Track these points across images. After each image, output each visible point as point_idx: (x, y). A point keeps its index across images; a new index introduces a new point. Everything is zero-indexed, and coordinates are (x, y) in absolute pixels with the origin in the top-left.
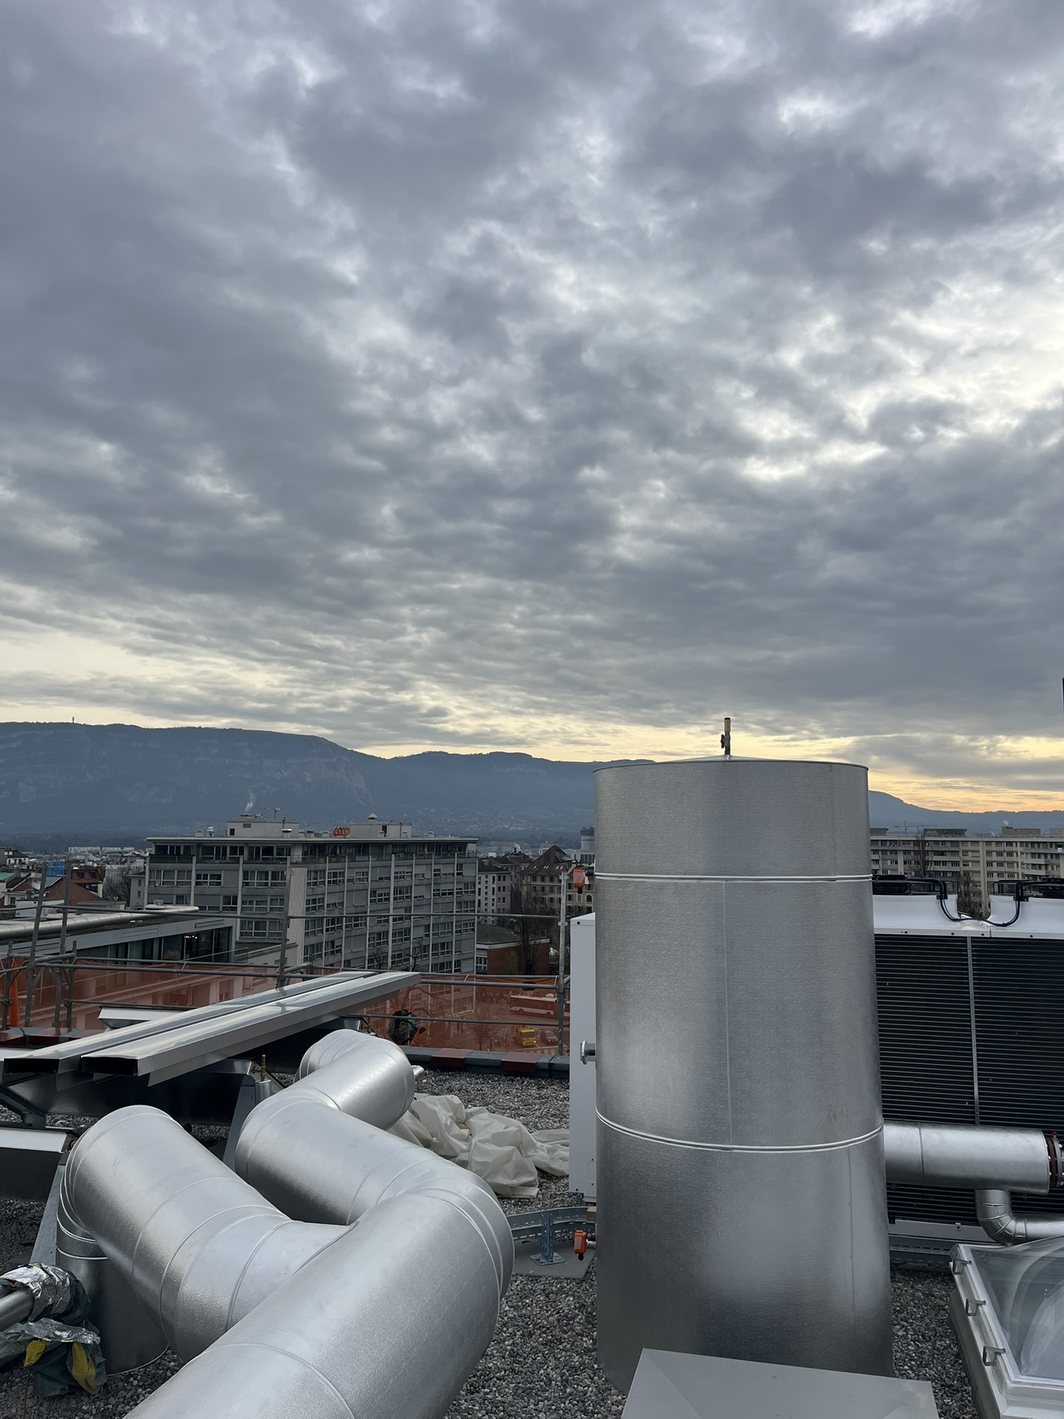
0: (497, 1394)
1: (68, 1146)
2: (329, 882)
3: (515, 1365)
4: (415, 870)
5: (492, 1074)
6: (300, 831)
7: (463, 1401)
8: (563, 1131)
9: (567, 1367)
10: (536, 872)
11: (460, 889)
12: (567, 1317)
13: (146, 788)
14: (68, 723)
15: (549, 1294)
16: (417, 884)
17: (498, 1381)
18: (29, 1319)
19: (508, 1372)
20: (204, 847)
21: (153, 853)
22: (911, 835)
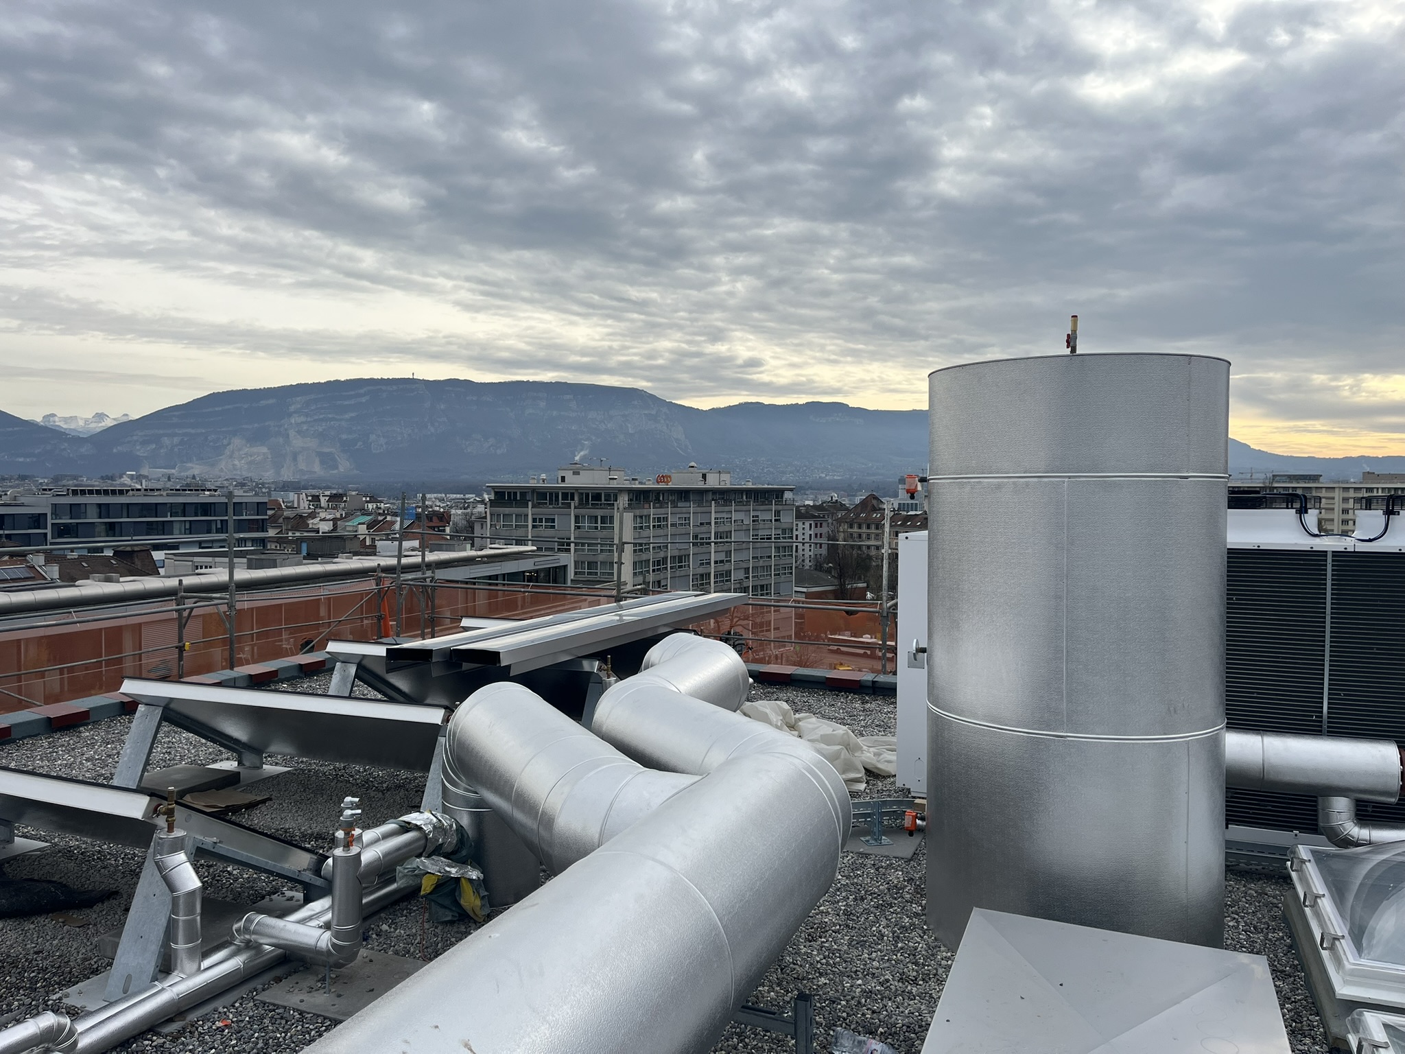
0: (833, 944)
1: (446, 720)
2: (654, 526)
3: (849, 922)
4: (734, 516)
5: (818, 689)
6: (625, 478)
7: (802, 947)
8: (889, 738)
9: (898, 927)
10: (853, 519)
11: (778, 535)
12: (896, 887)
13: (483, 440)
14: (409, 378)
15: (878, 868)
16: (736, 529)
17: (834, 934)
18: (424, 854)
19: (842, 927)
20: (538, 493)
21: (493, 498)
22: (1258, 481)
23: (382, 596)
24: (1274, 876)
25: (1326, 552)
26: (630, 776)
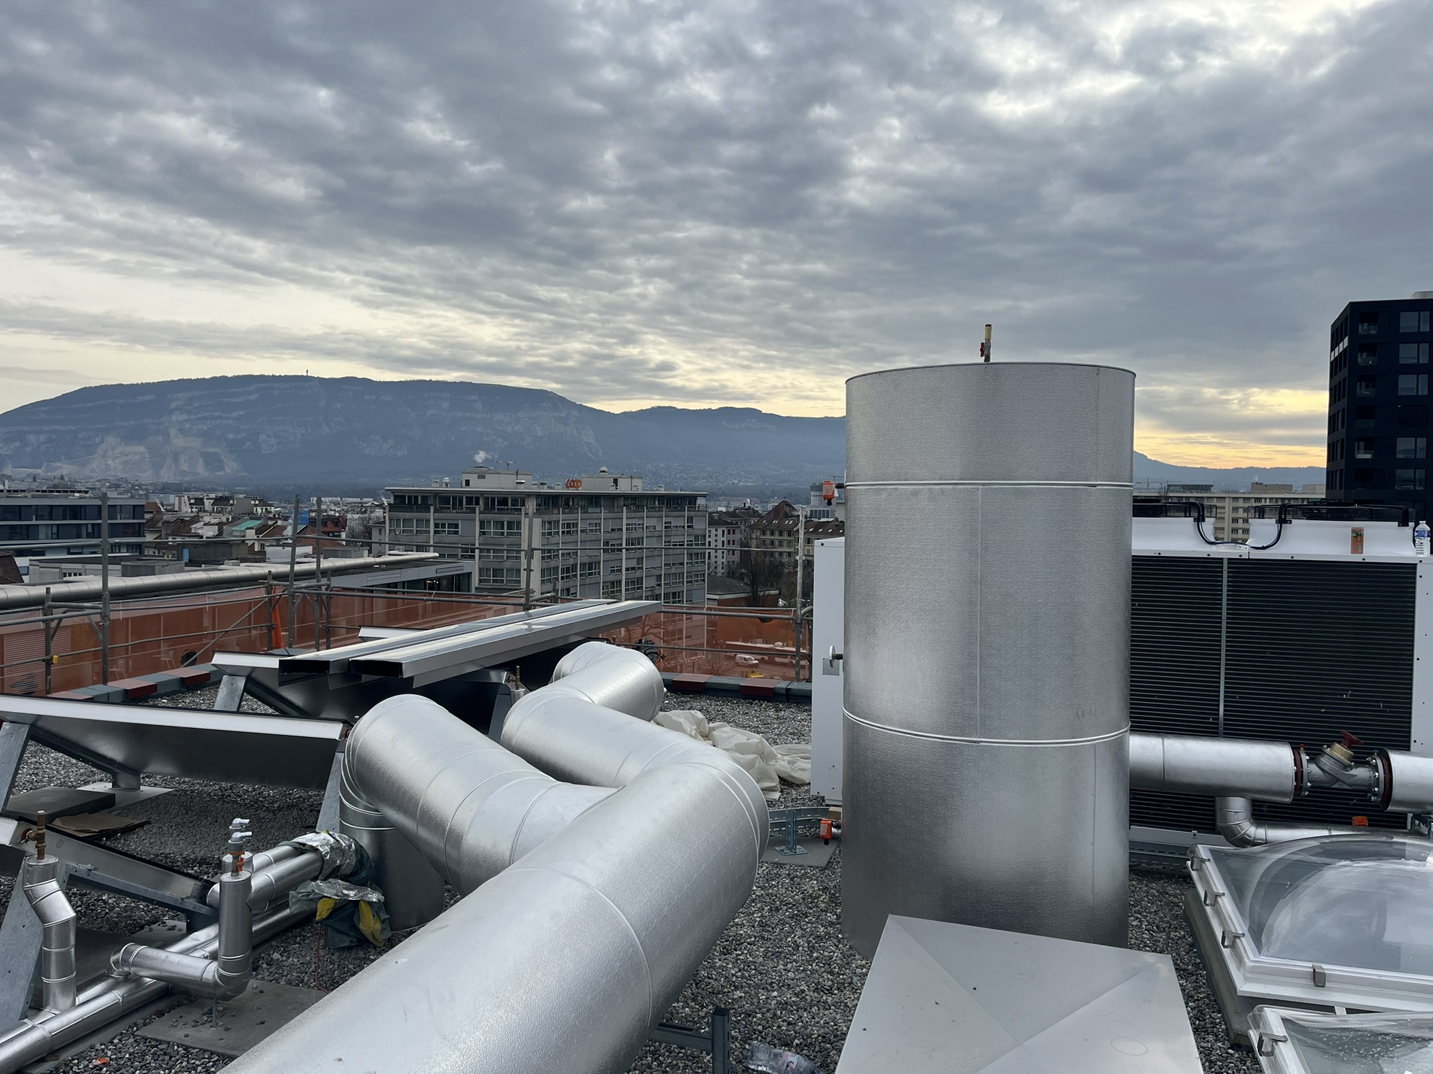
0: (748, 956)
1: (345, 735)
2: (563, 532)
3: (764, 933)
4: (646, 522)
5: (732, 698)
6: (533, 482)
7: (717, 960)
8: (803, 746)
9: (814, 936)
10: (766, 526)
11: (690, 541)
12: (811, 896)
13: (381, 441)
14: (303, 376)
15: (794, 877)
16: (648, 535)
17: (749, 946)
18: (320, 877)
19: (757, 939)
20: (441, 498)
21: (392, 502)
22: (1153, 491)
23: (273, 605)
24: (1174, 875)
25: (1222, 559)
26: (543, 791)
